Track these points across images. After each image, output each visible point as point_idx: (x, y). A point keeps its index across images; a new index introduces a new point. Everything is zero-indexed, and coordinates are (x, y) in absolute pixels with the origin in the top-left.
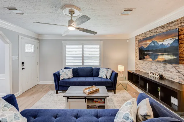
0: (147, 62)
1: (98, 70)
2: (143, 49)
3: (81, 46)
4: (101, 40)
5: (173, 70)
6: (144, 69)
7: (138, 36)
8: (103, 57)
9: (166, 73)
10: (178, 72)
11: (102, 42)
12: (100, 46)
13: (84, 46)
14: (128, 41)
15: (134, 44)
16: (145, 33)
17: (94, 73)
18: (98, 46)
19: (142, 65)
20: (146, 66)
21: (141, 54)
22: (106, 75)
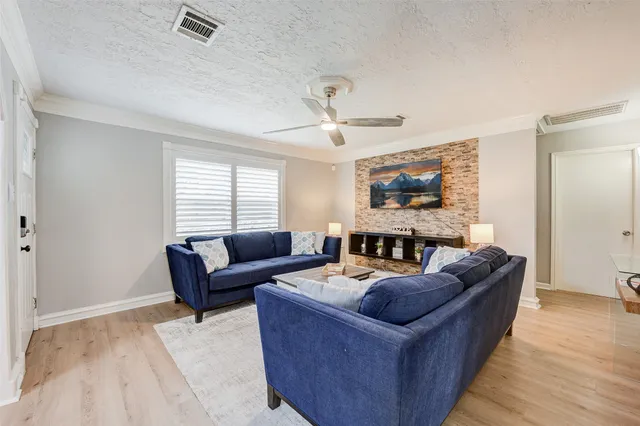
0: (383, 211)
1: (286, 238)
2: (382, 187)
3: (228, 168)
4: (282, 158)
5: (430, 218)
6: (378, 224)
7: (365, 160)
8: (287, 204)
9: (421, 224)
10: (438, 219)
11: (284, 162)
12: (279, 173)
13: (239, 170)
14: (334, 168)
15: (353, 177)
16: (382, 157)
17: (279, 246)
18: (275, 174)
19: (375, 218)
20: (384, 219)
21: (376, 196)
22: (313, 246)
